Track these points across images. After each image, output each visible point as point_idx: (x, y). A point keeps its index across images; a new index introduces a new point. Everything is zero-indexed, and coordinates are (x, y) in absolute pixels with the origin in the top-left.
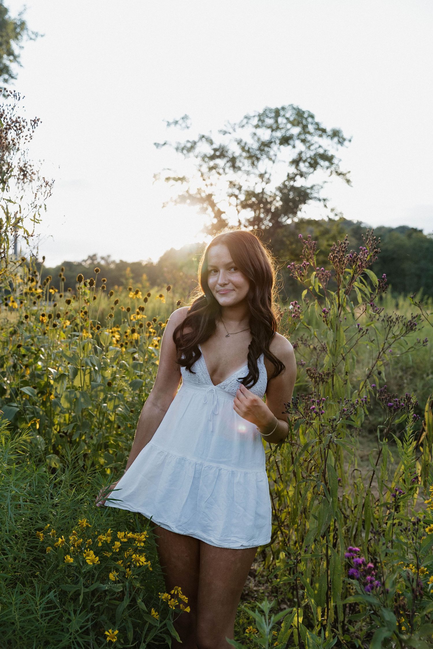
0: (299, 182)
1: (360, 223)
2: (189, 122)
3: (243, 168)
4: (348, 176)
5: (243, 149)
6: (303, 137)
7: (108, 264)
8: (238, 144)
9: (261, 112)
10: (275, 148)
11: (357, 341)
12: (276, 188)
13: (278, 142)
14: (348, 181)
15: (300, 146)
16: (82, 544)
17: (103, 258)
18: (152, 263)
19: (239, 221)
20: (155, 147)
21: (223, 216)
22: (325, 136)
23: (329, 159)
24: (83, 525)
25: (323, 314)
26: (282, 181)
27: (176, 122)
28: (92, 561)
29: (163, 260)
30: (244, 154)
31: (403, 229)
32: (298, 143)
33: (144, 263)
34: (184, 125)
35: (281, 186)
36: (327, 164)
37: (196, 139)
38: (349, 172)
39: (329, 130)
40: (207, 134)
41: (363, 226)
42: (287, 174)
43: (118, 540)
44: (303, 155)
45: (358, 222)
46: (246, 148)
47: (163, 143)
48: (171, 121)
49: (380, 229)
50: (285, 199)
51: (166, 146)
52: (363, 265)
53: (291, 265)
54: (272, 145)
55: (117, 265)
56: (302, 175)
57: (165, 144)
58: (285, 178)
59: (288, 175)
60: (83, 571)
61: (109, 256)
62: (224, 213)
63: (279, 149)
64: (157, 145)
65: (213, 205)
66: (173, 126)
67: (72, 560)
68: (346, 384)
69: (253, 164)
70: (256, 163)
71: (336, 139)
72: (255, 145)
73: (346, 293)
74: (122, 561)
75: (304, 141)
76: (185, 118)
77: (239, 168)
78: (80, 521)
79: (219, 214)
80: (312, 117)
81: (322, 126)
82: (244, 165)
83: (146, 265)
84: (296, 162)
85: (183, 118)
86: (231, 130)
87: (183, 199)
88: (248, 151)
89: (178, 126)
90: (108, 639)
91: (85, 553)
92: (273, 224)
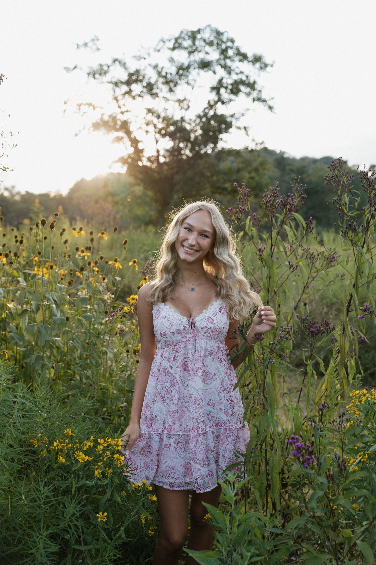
0: (221, 110)
1: (282, 153)
2: (98, 43)
3: (160, 95)
4: (271, 103)
5: (159, 73)
6: (223, 62)
7: (13, 196)
8: (154, 68)
9: (177, 35)
10: (194, 73)
11: (288, 276)
12: (196, 116)
13: (196, 65)
14: (270, 108)
15: (221, 72)
16: (71, 448)
17: (6, 189)
18: (61, 195)
19: (158, 151)
20: (65, 71)
21: (140, 146)
22: (246, 62)
23: (252, 86)
24: (69, 434)
25: (258, 253)
26: (203, 109)
27: (86, 45)
28: (83, 460)
29: (72, 191)
30: (161, 80)
31: (327, 160)
32: (218, 69)
33: (52, 195)
34: (94, 47)
35: (202, 114)
36: (248, 90)
37: (109, 62)
38: (273, 98)
39: (250, 55)
40: (120, 57)
41: (286, 156)
42: (207, 102)
43: (100, 444)
44: (224, 81)
45: (281, 152)
46: (163, 74)
47: (73, 67)
48: (81, 43)
49: (304, 159)
50: (206, 128)
51: (76, 70)
52: (293, 209)
53: (229, 210)
54: (191, 70)
55: (23, 197)
56: (223, 103)
57: (75, 67)
58: (206, 106)
59: (209, 103)
60: (74, 469)
61: (13, 187)
62: (142, 141)
63: (198, 74)
64: (67, 69)
65: (128, 133)
66: (82, 48)
67: (64, 461)
68: (279, 315)
69: (171, 90)
70: (174, 89)
71: (258, 65)
72: (173, 70)
73: (278, 234)
74: (102, 463)
75: (225, 67)
76: (95, 40)
77: (156, 95)
78: (65, 431)
79: (135, 142)
80: (233, 41)
81: (243, 50)
82: (161, 91)
83: (55, 196)
84: (216, 89)
85: (93, 40)
86: (146, 56)
87: (96, 126)
88: (165, 77)
89: (88, 49)
90: (99, 519)
91: (76, 454)
92: (193, 155)
